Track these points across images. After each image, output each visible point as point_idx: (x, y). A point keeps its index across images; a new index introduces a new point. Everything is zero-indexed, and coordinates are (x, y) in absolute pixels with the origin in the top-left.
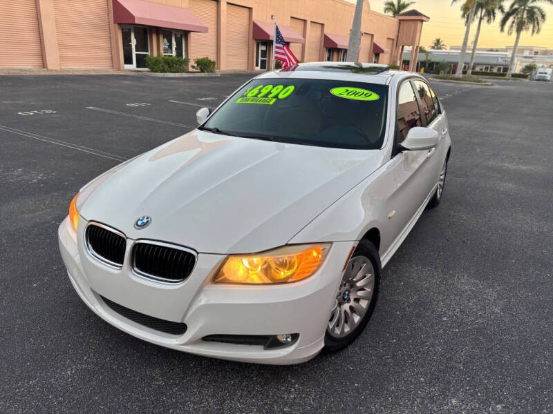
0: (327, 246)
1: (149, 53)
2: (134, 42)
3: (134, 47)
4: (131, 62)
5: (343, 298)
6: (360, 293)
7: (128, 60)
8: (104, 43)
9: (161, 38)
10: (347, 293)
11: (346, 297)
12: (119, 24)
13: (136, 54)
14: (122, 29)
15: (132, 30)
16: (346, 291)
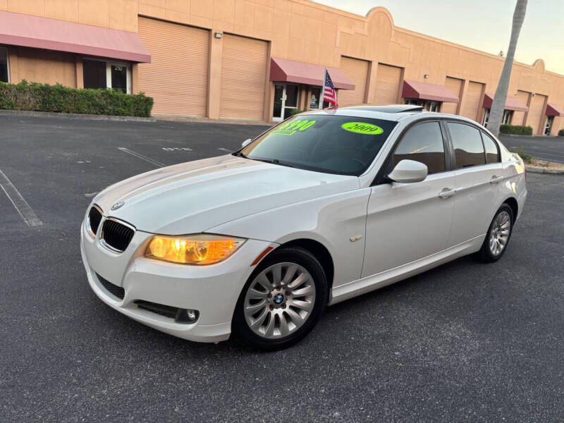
0: (241, 242)
1: (297, 108)
2: (284, 98)
3: (283, 103)
4: (279, 116)
5: (275, 301)
6: (298, 303)
7: (277, 114)
8: (259, 99)
9: (310, 94)
10: (280, 297)
11: (278, 301)
12: (274, 82)
13: (286, 109)
14: (276, 86)
15: (285, 87)
16: (279, 294)
